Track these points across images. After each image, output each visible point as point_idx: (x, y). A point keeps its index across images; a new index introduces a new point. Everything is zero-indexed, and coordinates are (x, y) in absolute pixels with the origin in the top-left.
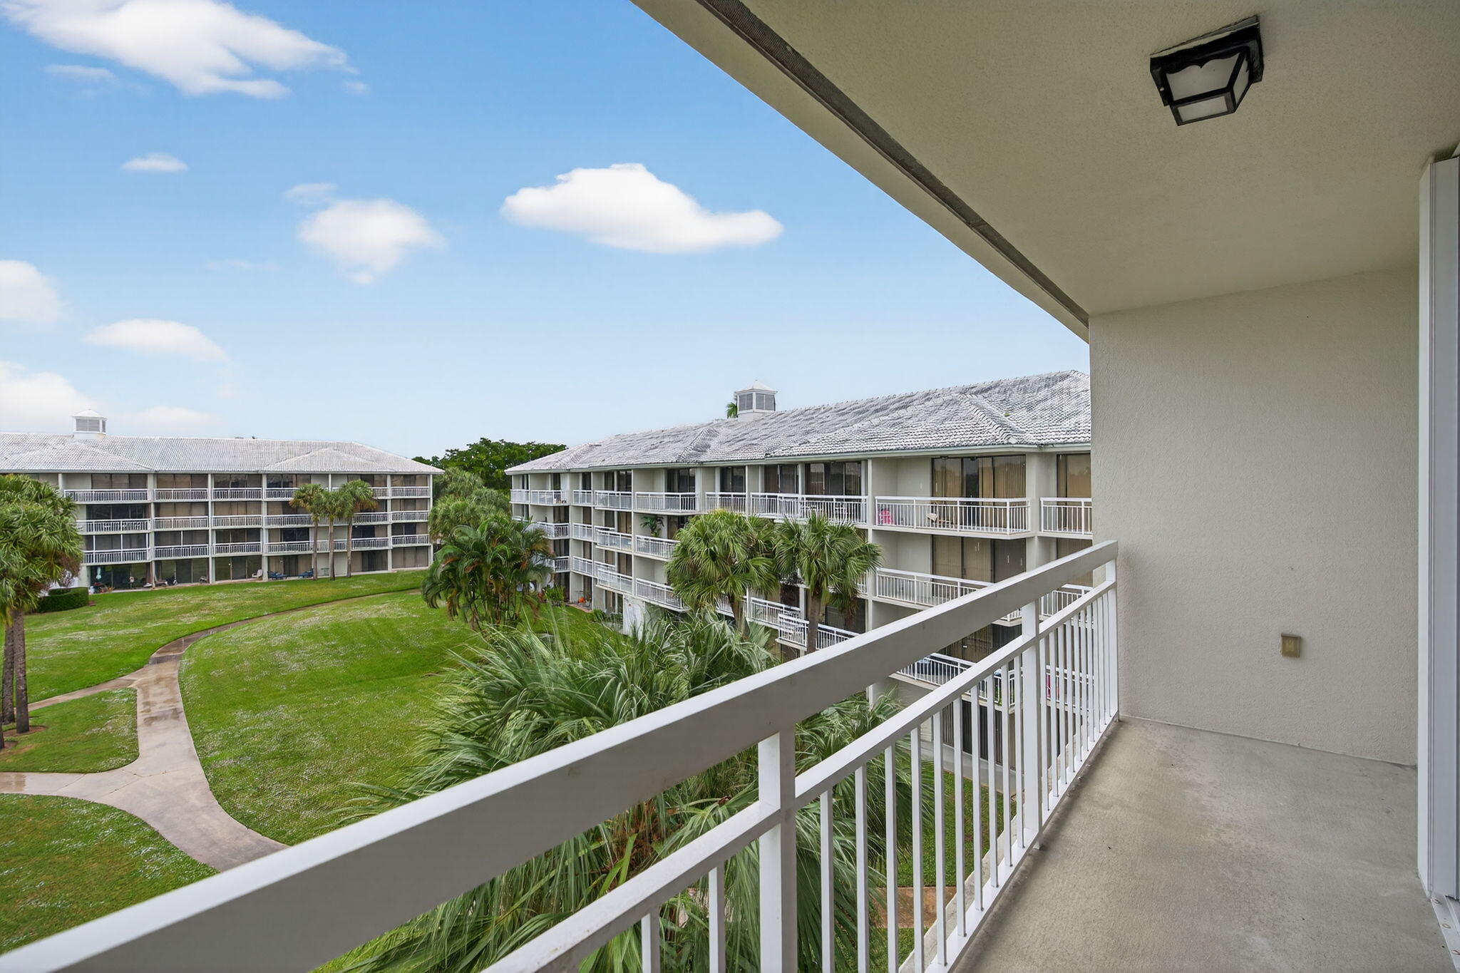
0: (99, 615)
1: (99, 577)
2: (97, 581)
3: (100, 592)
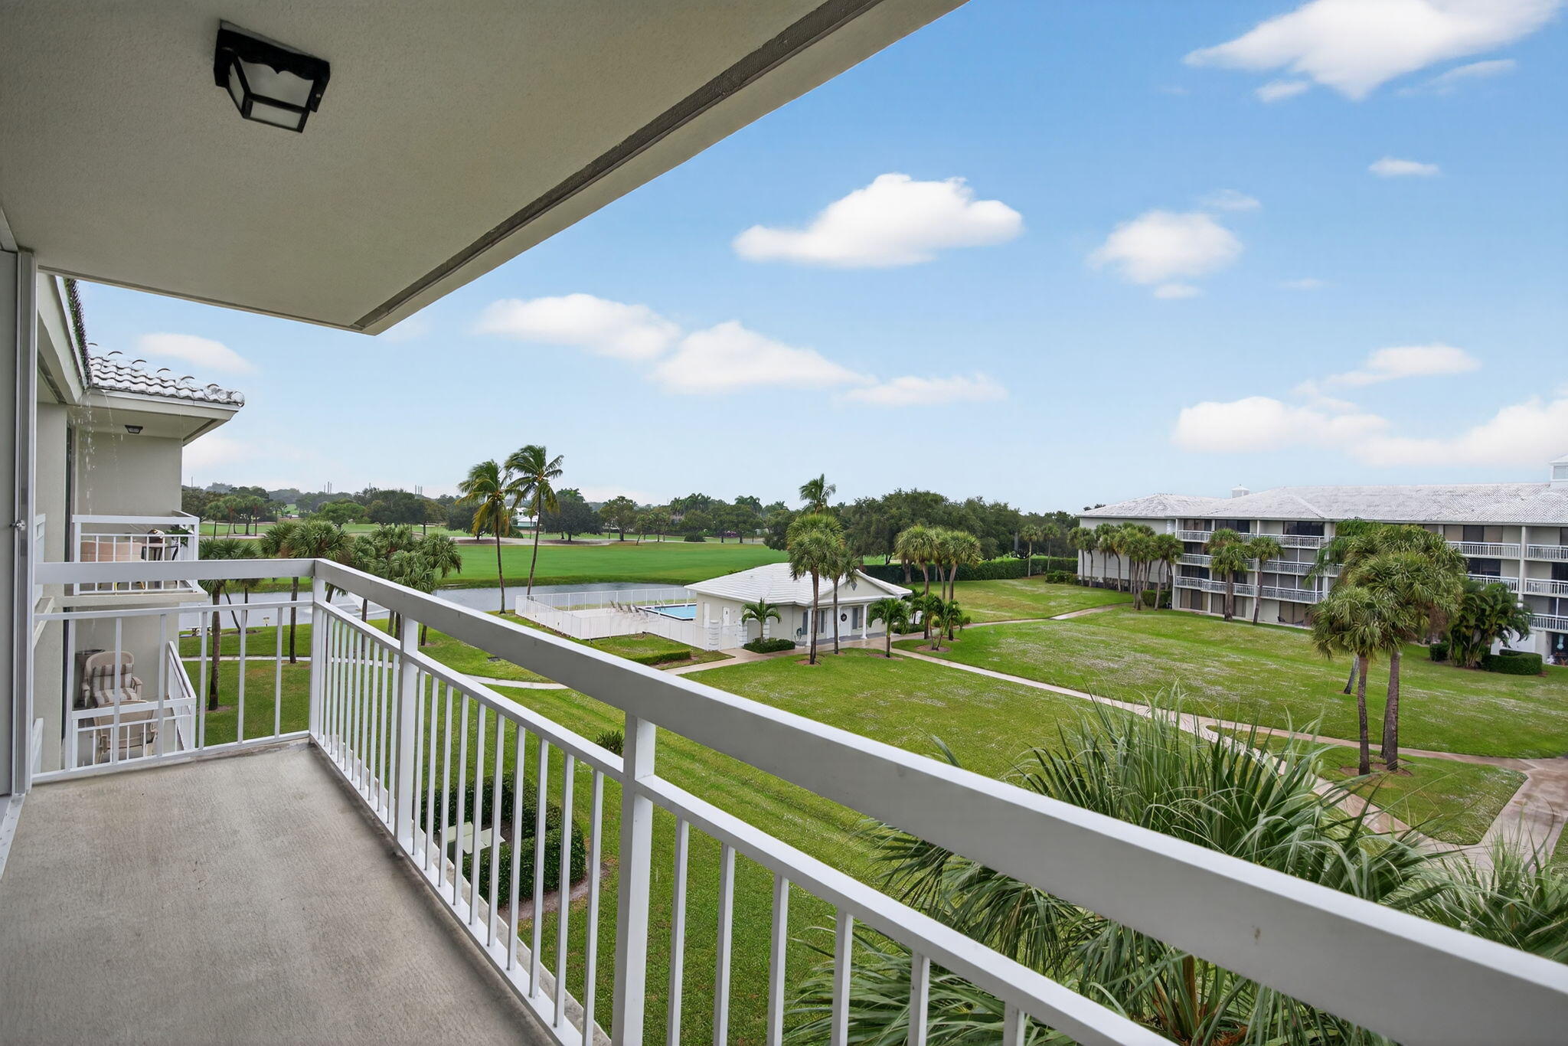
0: (1542, 687)
1: (1560, 646)
2: (1558, 650)
3: (1560, 663)
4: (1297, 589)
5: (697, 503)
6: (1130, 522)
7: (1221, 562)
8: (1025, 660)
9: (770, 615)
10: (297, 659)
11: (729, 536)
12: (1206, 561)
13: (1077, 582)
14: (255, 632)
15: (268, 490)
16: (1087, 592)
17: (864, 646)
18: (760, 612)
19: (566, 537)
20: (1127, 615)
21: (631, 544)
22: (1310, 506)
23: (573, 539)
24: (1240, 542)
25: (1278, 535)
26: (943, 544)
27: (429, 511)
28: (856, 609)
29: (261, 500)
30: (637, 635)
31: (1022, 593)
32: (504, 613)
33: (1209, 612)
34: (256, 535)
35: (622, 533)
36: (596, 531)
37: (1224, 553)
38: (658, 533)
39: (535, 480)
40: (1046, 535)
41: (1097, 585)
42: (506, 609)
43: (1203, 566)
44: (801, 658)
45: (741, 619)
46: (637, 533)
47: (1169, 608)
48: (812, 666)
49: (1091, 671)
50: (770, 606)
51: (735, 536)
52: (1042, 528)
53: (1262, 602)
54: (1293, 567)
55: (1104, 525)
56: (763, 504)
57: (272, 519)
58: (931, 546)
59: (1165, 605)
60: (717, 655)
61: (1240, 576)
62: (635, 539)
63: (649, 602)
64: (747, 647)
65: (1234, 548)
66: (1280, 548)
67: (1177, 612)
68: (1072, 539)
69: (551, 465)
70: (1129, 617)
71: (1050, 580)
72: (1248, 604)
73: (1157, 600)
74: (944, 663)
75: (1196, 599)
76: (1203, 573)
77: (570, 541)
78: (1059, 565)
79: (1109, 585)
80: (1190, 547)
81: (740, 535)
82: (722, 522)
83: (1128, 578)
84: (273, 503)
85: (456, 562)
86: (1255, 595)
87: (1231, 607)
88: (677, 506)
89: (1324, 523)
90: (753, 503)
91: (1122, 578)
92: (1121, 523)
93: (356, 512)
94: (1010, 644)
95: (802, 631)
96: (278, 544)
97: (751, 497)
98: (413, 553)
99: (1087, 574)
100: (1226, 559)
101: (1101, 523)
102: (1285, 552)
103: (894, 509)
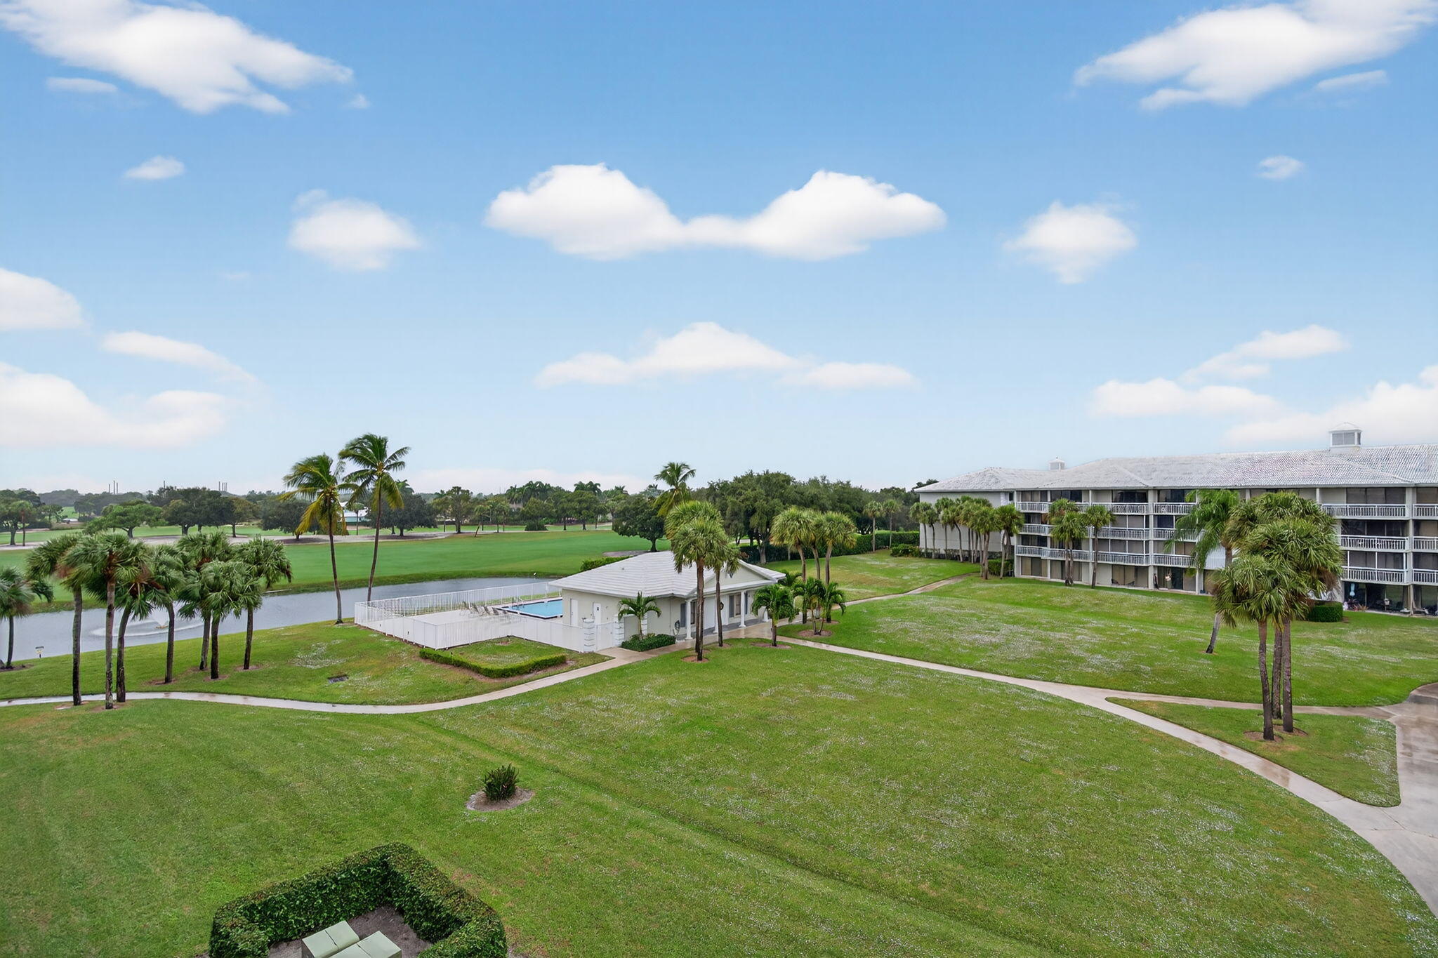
0: (1353, 633)
2: (1351, 597)
3: (1354, 609)
4: (1127, 553)
5: (536, 490)
6: (967, 495)
7: (1062, 531)
8: (909, 639)
9: (650, 609)
10: (83, 698)
11: (571, 522)
12: (1046, 531)
13: (920, 555)
14: (24, 667)
15: (37, 492)
16: (933, 565)
17: (742, 635)
18: (637, 607)
19: (398, 532)
20: (978, 585)
21: (469, 535)
22: (1132, 475)
23: (406, 532)
24: (1077, 511)
25: (1108, 504)
26: (818, 526)
27: (239, 510)
28: (734, 596)
29: (28, 504)
30: (500, 640)
31: (871, 568)
32: (341, 622)
33: (1048, 579)
34: (24, 545)
35: (458, 525)
36: (430, 524)
37: (1065, 523)
38: (497, 522)
39: (374, 472)
40: (888, 510)
41: (940, 557)
42: (343, 617)
43: (1043, 535)
44: (683, 654)
45: (617, 615)
46: (473, 523)
47: (1011, 576)
48: (700, 662)
49: (975, 649)
50: (648, 600)
51: (578, 522)
52: (884, 503)
53: (1097, 566)
54: (1122, 533)
55: (943, 499)
56: (602, 489)
57: (46, 525)
58: (807, 528)
59: (1009, 574)
60: (594, 658)
61: (1077, 543)
62: (472, 530)
63: (507, 600)
64: (625, 645)
65: (1072, 517)
66: (1112, 515)
67: (1020, 579)
68: (914, 514)
69: (393, 457)
70: (981, 586)
71: (895, 554)
72: (1084, 570)
73: (1000, 568)
74: (824, 647)
75: (1036, 565)
76: (1042, 541)
77: (402, 536)
78: (901, 539)
79: (951, 556)
80: (1029, 517)
81: (583, 522)
82: (564, 510)
83: (968, 549)
84: (45, 507)
85: (285, 570)
86: (1091, 560)
87: (1068, 572)
88: (513, 494)
89: (1147, 490)
90: (593, 487)
91: (963, 549)
92: (960, 497)
93: (151, 514)
94: (886, 623)
95: (681, 624)
96: (53, 562)
97: (591, 483)
98: (230, 563)
99: (930, 546)
100: (1066, 527)
101: (940, 498)
102: (1117, 518)
103: (749, 490)
